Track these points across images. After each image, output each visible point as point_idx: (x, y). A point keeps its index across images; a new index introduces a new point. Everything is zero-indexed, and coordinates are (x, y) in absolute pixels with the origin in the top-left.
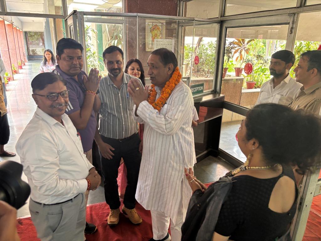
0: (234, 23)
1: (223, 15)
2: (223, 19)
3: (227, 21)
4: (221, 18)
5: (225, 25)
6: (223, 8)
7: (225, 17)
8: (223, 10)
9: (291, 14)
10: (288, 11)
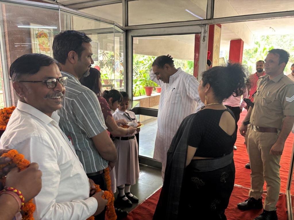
0: (141, 32)
1: (127, 24)
2: (127, 28)
3: (132, 31)
4: (126, 27)
5: (130, 35)
6: (127, 18)
7: (128, 27)
8: (127, 20)
9: (202, 25)
10: (200, 23)
